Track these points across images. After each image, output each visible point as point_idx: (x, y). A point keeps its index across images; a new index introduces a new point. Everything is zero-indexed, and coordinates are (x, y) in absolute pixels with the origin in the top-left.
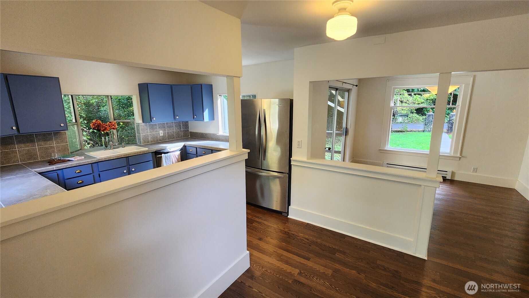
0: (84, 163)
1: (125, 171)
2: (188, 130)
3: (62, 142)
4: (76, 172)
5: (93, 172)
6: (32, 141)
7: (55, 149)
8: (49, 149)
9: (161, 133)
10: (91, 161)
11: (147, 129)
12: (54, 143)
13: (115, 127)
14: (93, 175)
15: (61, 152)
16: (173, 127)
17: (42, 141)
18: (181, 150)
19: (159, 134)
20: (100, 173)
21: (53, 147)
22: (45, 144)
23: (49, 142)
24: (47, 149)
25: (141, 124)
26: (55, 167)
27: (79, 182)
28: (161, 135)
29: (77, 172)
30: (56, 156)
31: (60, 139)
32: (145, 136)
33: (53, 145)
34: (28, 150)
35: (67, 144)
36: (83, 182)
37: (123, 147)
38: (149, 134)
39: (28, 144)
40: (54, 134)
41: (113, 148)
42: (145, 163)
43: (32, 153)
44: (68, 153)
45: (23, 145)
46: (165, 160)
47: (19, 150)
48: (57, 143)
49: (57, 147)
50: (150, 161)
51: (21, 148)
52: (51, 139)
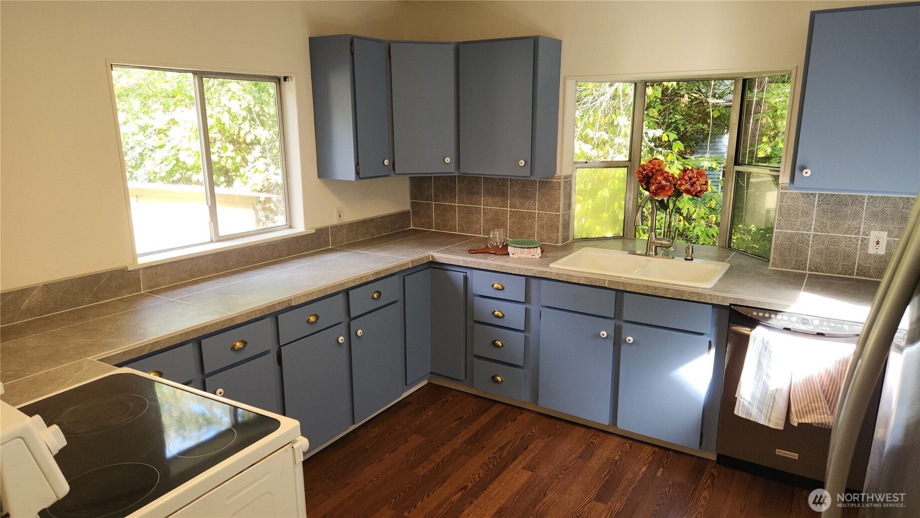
0: (511, 268)
1: (604, 334)
3: (551, 207)
4: (493, 286)
5: (527, 300)
6: (504, 194)
7: (535, 221)
8: (526, 219)
9: (877, 242)
11: (806, 213)
12: (537, 207)
14: (526, 310)
15: (545, 230)
17: (519, 197)
20: (543, 311)
21: (532, 216)
22: (522, 205)
23: (528, 203)
24: (523, 216)
25: (785, 188)
26: (462, 260)
27: (496, 313)
28: (876, 249)
29: (495, 286)
31: (547, 200)
32: (791, 237)
33: (534, 211)
34: (496, 212)
35: (559, 213)
36: (503, 316)
37: (685, 259)
38: (812, 233)
39: (497, 199)
40: (539, 186)
41: (654, 254)
42: (677, 333)
43: (499, 219)
44: (555, 238)
45: (490, 200)
46: (759, 357)
47: (484, 209)
48: (542, 208)
49: (541, 218)
50: (702, 334)
51: (488, 206)
52: (531, 197)
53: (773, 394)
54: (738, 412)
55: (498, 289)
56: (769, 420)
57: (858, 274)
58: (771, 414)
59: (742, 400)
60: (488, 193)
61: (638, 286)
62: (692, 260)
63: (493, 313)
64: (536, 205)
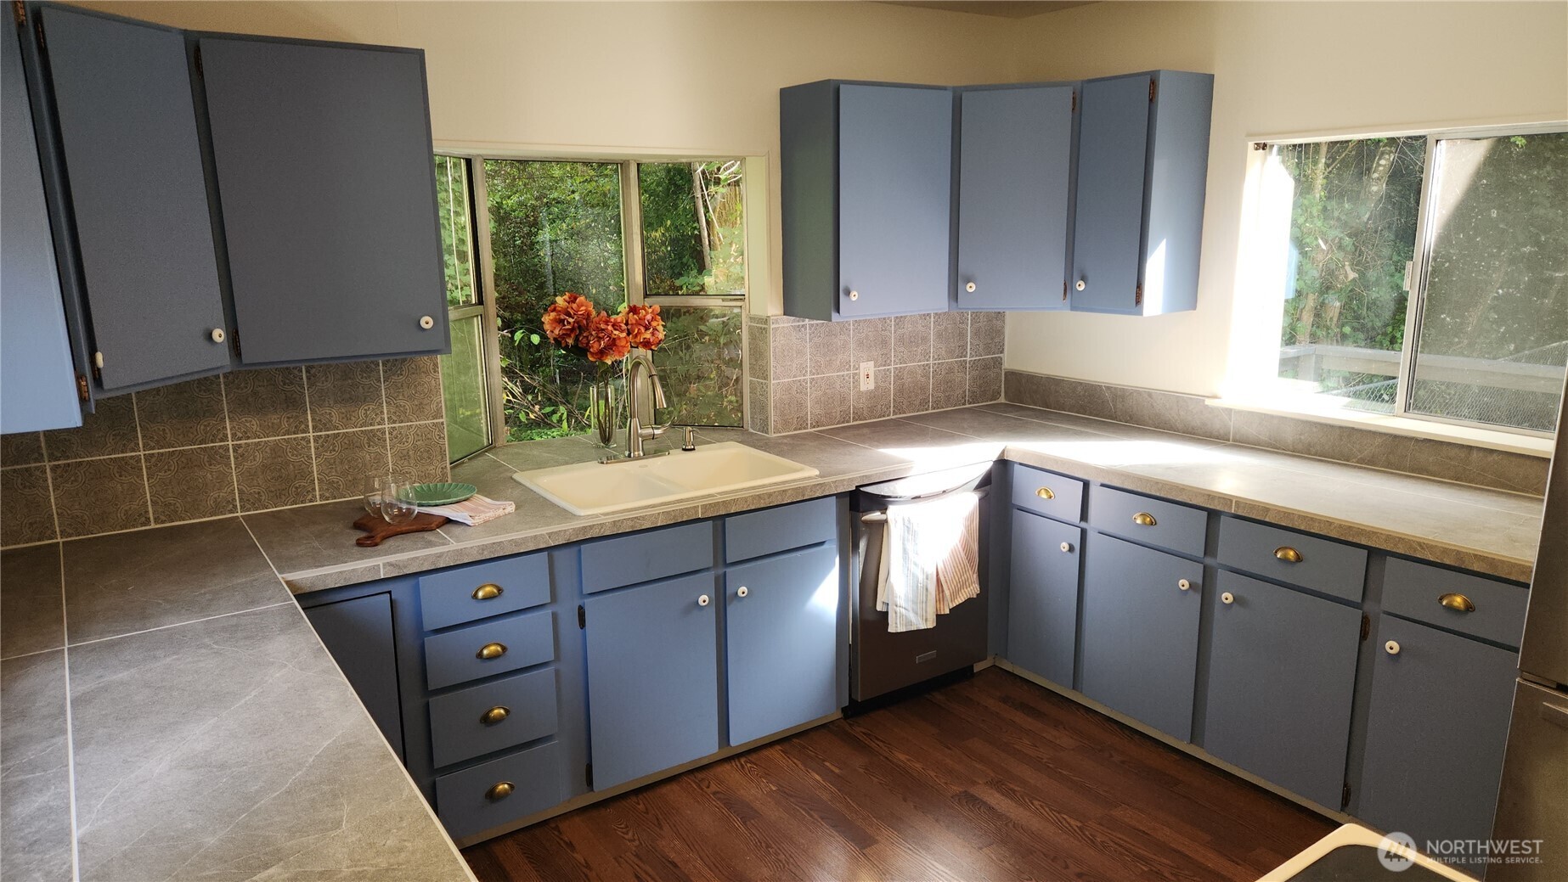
0: (516, 543)
1: (703, 599)
2: (998, 362)
3: (420, 410)
4: (475, 596)
5: (554, 597)
6: (292, 403)
7: (384, 447)
8: (361, 447)
9: (867, 376)
10: (550, 535)
11: (800, 353)
12: (386, 416)
13: (653, 334)
14: (555, 616)
15: (412, 461)
16: (925, 339)
17: (336, 402)
18: (986, 483)
19: (857, 382)
20: (589, 604)
21: (374, 438)
22: (347, 420)
23: (361, 412)
24: (352, 443)
25: (777, 322)
26: (384, 565)
27: (485, 652)
28: (867, 385)
29: (481, 594)
30: (391, 492)
31: (411, 398)
32: (790, 388)
33: (380, 427)
34: (276, 449)
35: (441, 420)
36: (504, 649)
37: (685, 450)
38: (808, 377)
39: (274, 418)
40: (385, 372)
41: (642, 454)
42: (798, 554)
43: (287, 463)
44: (439, 471)
45: (254, 423)
46: (903, 544)
47: (236, 448)
48: (399, 415)
49: (397, 436)
50: (822, 543)
51: (248, 438)
52: (371, 396)
53: (925, 584)
54: (897, 627)
55: (486, 598)
56: (926, 620)
57: (854, 419)
58: (926, 612)
59: (898, 609)
60: (245, 405)
61: (745, 500)
62: (694, 449)
63: (480, 655)
64: (382, 412)
